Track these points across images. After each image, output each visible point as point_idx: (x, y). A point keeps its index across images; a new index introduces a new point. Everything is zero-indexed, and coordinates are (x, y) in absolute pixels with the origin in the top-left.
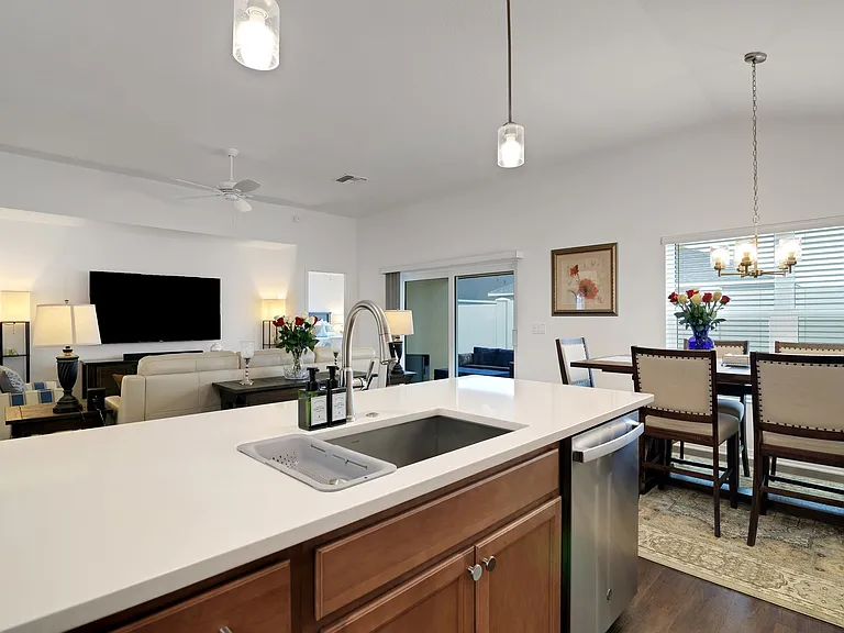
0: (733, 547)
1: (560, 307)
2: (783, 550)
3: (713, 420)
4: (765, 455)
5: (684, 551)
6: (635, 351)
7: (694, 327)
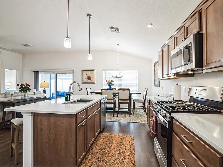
0: (115, 118)
1: (83, 82)
2: (121, 117)
3: (113, 100)
4: (119, 103)
5: (110, 119)
6: (102, 89)
7: (109, 86)
